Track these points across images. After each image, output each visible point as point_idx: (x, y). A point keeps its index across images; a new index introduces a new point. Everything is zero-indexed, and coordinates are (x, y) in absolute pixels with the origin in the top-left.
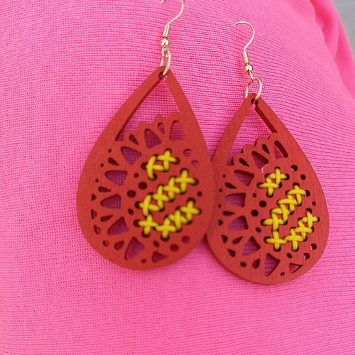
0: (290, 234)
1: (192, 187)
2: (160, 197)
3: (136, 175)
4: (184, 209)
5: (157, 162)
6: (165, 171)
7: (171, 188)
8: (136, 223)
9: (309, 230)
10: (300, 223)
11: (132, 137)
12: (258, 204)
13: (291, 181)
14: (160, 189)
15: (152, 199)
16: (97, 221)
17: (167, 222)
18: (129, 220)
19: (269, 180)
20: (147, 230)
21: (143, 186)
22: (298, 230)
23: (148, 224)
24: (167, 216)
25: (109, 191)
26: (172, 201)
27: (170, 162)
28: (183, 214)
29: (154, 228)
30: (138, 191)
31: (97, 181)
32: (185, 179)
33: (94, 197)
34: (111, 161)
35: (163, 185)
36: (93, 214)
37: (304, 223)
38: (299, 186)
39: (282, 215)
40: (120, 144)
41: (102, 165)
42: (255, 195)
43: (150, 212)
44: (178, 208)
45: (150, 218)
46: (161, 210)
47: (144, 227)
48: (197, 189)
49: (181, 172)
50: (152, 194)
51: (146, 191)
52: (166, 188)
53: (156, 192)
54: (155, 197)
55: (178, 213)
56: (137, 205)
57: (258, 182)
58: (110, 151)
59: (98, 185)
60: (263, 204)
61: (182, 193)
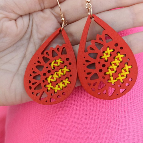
0: (118, 77)
1: (68, 72)
2: (55, 76)
3: (47, 67)
4: (64, 81)
5: (55, 63)
6: (58, 66)
7: (60, 73)
8: (45, 86)
9: (128, 73)
10: (123, 71)
11: (47, 53)
12: (101, 66)
13: (116, 51)
14: (56, 73)
15: (52, 77)
16: (31, 84)
17: (57, 86)
18: (43, 84)
19: (105, 54)
20: (49, 89)
21: (49, 71)
22: (122, 74)
23: (49, 86)
24: (57, 84)
25: (37, 73)
26: (60, 78)
27: (60, 63)
28: (63, 83)
29: (52, 88)
30: (47, 74)
31: (33, 69)
32: (65, 69)
33: (31, 75)
34: (38, 62)
35: (57, 72)
36: (30, 82)
37: (124, 70)
38: (120, 53)
39: (113, 69)
40: (43, 56)
41: (35, 63)
42: (99, 63)
43: (51, 82)
44: (62, 81)
45: (50, 84)
46: (55, 81)
47: (48, 88)
48: (70, 73)
49: (64, 67)
50: (52, 75)
51: (50, 74)
52: (58, 73)
53: (54, 74)
54: (53, 76)
55: (61, 83)
56: (46, 79)
57: (100, 56)
58: (38, 58)
59: (33, 71)
60: (104, 66)
61: (64, 75)
